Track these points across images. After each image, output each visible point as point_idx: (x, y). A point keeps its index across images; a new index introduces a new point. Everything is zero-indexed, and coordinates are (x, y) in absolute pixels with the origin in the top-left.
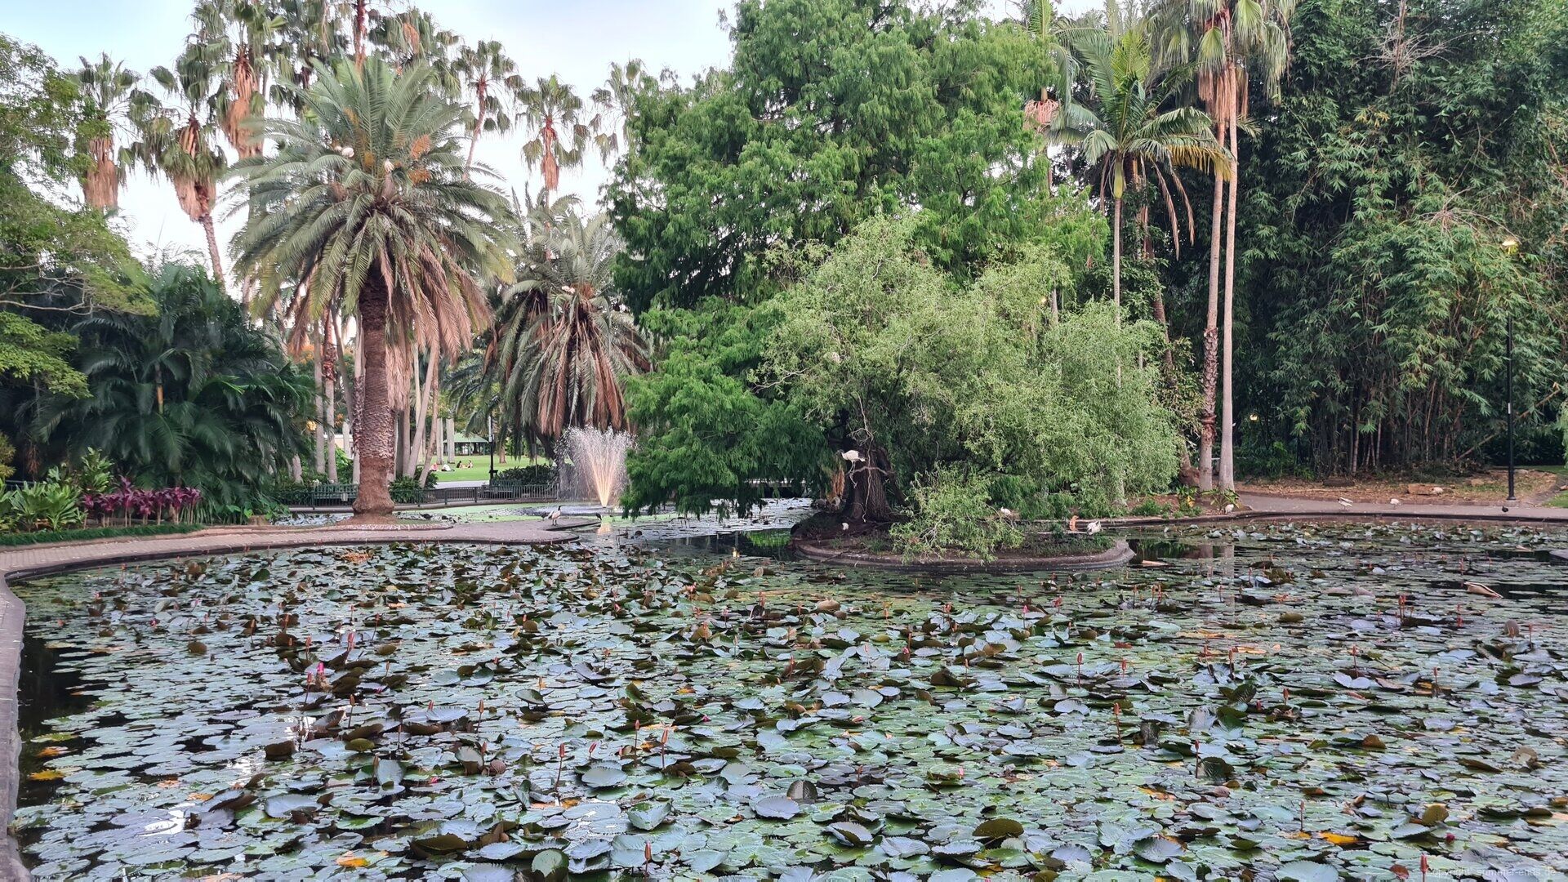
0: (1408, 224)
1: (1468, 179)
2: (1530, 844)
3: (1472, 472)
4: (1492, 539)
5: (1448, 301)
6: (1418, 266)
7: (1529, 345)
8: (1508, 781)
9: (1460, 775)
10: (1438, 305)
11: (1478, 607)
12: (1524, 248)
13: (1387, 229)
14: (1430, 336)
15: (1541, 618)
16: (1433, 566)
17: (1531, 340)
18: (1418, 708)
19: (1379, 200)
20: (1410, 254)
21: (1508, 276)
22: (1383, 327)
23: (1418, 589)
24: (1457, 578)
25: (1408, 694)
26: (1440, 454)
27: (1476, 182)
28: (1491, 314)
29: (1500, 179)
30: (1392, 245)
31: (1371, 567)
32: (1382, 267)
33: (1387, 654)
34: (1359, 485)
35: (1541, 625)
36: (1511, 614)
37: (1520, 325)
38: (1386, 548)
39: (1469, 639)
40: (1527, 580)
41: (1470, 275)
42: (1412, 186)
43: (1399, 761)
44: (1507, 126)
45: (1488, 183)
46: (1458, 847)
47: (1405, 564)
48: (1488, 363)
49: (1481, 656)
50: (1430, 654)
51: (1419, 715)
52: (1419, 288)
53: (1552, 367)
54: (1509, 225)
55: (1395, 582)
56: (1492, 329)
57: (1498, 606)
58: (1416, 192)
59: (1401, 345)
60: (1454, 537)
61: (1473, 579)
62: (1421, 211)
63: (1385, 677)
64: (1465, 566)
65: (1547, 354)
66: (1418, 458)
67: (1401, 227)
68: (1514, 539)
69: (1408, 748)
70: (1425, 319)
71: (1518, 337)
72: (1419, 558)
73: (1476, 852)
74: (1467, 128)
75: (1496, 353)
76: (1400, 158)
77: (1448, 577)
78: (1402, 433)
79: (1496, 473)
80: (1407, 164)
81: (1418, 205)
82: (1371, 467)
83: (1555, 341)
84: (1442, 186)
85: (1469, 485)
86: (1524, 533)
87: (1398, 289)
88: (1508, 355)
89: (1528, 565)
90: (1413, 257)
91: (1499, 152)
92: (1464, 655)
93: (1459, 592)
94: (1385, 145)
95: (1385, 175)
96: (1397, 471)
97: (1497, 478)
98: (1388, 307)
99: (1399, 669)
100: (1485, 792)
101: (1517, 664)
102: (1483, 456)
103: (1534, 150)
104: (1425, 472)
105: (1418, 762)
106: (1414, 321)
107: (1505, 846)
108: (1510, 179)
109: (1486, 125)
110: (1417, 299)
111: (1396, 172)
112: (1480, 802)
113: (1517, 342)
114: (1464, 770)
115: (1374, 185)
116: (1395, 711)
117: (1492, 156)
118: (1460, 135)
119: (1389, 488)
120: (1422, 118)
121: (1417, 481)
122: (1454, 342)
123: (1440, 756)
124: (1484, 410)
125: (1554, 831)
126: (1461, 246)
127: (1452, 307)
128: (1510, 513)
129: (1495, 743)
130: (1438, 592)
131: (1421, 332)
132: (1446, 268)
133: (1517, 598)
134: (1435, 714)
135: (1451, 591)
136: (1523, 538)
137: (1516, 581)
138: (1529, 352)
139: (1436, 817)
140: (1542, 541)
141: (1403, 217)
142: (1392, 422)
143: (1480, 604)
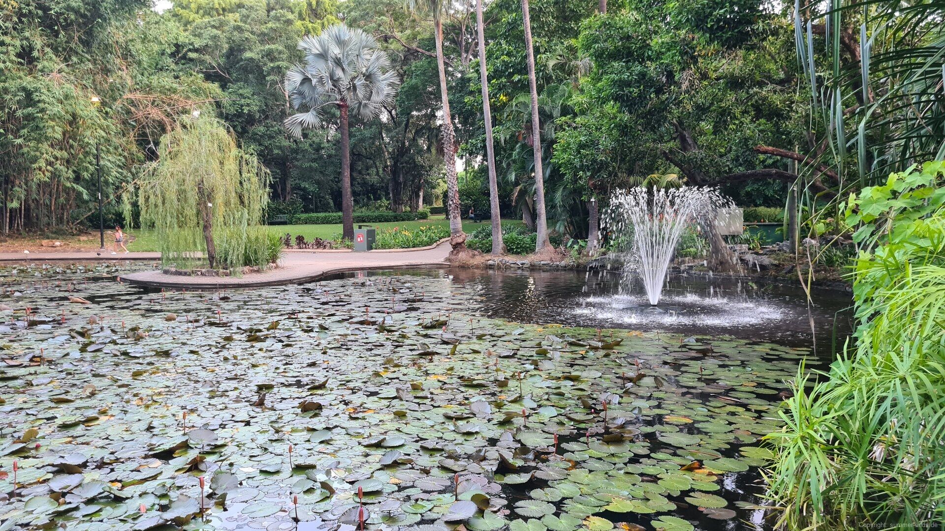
0: (35, 77)
1: (70, 56)
2: (85, 437)
3: (81, 232)
4: (89, 271)
5: (60, 129)
6: (41, 105)
7: (109, 161)
8: (77, 406)
9: (50, 408)
10: (54, 131)
11: (76, 310)
12: (103, 104)
13: (20, 78)
14: (51, 149)
15: (110, 312)
16: (53, 289)
17: (110, 158)
18: (31, 374)
19: (14, 58)
20: (35, 97)
21: (97, 119)
22: (19, 141)
23: (41, 303)
24: (66, 294)
25: (25, 367)
26: (62, 222)
27: (75, 59)
28: (86, 140)
29: (89, 61)
30: (24, 89)
31: (13, 292)
32: (19, 102)
33: (15, 345)
34: (10, 241)
35: (109, 316)
36: (94, 312)
37: (104, 148)
38: (24, 280)
39: (68, 329)
40: (105, 292)
41: (74, 116)
42: (35, 54)
43: (12, 408)
44: (91, 29)
45: (81, 61)
46: (43, 450)
47: (36, 289)
48: (87, 169)
49: (73, 337)
50: (42, 341)
51: (30, 378)
52: (42, 119)
53: (121, 174)
54: (96, 89)
55: (28, 300)
56: (88, 149)
57: (87, 308)
58: (38, 58)
59: (32, 153)
60: (68, 271)
61: (75, 294)
62: (42, 71)
63: (12, 359)
64: (71, 287)
65: (119, 166)
66: (48, 224)
67: (29, 78)
68: (103, 271)
69: (20, 399)
70: (47, 139)
71: (103, 155)
72: (45, 285)
73: (52, 450)
74: (68, 25)
75: (90, 163)
76: (27, 34)
77: (62, 294)
78: (38, 209)
79: (94, 233)
80: (31, 38)
81: (40, 66)
82: (18, 230)
83: (123, 160)
84: (54, 57)
85: (79, 240)
86: (108, 267)
87: (29, 118)
88: (98, 165)
89: (108, 284)
90: (37, 99)
91: (88, 45)
92: (63, 339)
93: (66, 303)
94: (16, 23)
95: (18, 43)
96: (35, 232)
97: (95, 236)
98: (24, 128)
99: (22, 353)
100: (64, 414)
101: (93, 340)
102: (88, 224)
103: (107, 48)
104: (52, 233)
105: (25, 406)
106: (40, 138)
107: (70, 442)
108: (95, 62)
109: (79, 25)
110: (41, 125)
111: (25, 42)
112: (59, 422)
113: (103, 158)
114: (53, 405)
115: (10, 48)
116: (15, 378)
117: (84, 46)
118: (65, 28)
119: (30, 243)
120: (40, 12)
121: (48, 238)
122: (65, 154)
123: (39, 400)
124: (85, 197)
125: (99, 427)
126: (67, 97)
127: (64, 134)
128: (100, 256)
129: (74, 385)
130: (54, 304)
131: (45, 146)
132: (57, 109)
133: (98, 303)
134: (41, 376)
135: (61, 302)
136: (106, 269)
137: (100, 293)
138: (109, 164)
139: (31, 435)
140: (117, 270)
141: (30, 72)
142: (30, 202)
143: (77, 308)
